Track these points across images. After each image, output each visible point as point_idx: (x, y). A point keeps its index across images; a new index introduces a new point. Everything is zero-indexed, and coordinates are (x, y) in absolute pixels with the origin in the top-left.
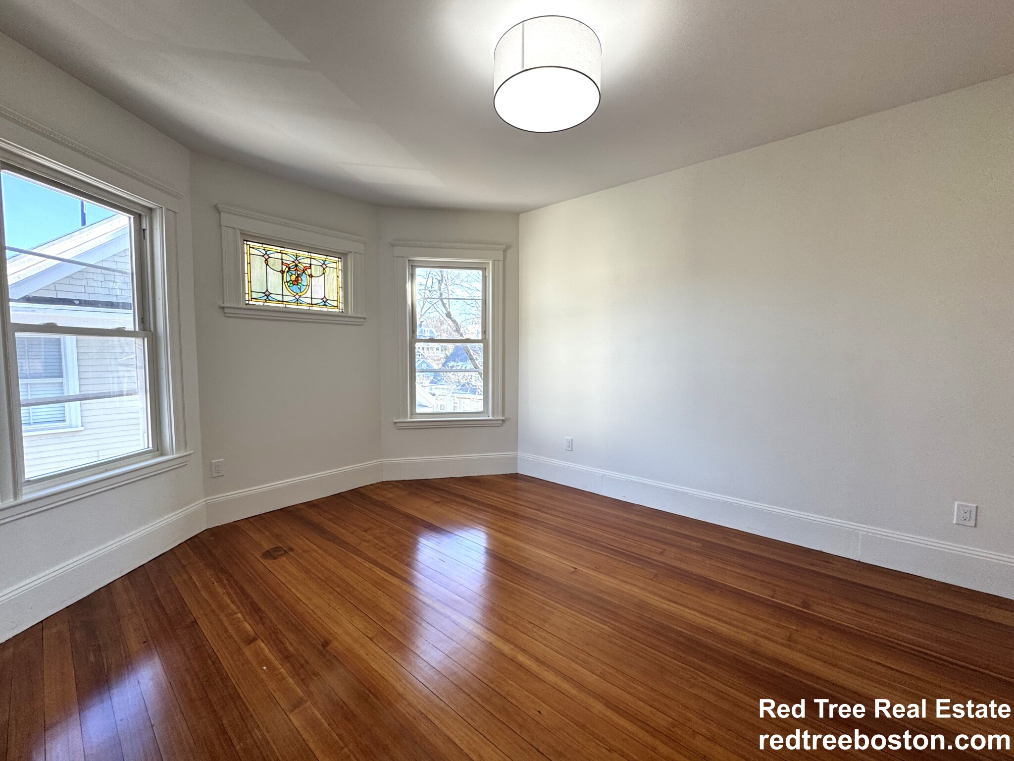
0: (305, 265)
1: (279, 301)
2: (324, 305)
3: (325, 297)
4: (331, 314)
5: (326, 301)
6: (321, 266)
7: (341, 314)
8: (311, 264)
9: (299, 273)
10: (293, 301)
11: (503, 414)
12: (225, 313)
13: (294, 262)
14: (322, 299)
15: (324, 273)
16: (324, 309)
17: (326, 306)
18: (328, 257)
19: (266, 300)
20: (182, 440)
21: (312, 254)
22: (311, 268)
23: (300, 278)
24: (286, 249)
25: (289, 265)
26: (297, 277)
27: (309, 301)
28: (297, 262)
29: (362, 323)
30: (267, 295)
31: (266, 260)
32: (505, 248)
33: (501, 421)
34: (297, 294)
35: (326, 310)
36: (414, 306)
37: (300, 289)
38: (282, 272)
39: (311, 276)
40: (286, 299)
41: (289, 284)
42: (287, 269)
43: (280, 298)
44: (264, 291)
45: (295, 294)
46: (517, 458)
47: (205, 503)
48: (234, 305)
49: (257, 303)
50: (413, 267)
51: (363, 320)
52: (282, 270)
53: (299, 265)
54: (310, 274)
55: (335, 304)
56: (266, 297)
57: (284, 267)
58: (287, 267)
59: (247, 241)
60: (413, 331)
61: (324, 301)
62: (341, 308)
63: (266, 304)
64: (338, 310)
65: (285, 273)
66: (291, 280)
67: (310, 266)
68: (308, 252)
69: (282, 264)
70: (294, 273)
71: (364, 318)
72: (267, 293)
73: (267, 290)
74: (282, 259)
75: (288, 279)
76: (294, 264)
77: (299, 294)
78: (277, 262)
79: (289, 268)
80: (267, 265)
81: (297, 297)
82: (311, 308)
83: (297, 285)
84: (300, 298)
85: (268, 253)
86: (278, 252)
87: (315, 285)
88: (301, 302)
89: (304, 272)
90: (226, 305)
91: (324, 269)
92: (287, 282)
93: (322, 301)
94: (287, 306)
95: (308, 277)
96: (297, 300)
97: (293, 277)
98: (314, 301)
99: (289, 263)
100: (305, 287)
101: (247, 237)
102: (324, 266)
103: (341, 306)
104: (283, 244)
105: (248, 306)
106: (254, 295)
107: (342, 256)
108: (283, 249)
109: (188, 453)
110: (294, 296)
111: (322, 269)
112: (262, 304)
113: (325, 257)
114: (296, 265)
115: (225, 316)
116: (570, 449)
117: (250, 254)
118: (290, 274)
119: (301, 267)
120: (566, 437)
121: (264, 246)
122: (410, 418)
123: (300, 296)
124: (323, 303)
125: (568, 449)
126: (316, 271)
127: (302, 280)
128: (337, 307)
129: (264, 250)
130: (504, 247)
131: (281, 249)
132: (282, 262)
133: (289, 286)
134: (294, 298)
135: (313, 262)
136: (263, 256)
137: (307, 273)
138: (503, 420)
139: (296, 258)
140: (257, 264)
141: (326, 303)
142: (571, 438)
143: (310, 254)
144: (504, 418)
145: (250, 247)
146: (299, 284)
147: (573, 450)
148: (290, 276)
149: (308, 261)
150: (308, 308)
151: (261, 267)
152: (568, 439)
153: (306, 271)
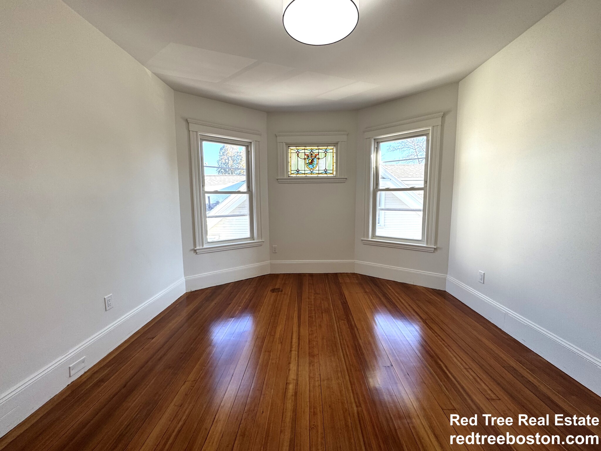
0: (315, 153)
1: (303, 174)
2: (325, 173)
3: (326, 169)
4: (329, 177)
5: (326, 171)
6: (324, 152)
7: (334, 177)
8: (319, 152)
9: (313, 158)
10: (310, 173)
11: (436, 243)
12: (279, 182)
13: (310, 153)
14: (324, 170)
15: (325, 156)
16: (325, 175)
17: (327, 173)
18: (328, 147)
19: (297, 174)
20: (260, 235)
21: (320, 147)
22: (319, 155)
23: (313, 161)
24: (307, 147)
25: (308, 155)
26: (312, 161)
27: (317, 172)
28: (312, 153)
29: (345, 182)
30: (298, 171)
31: (298, 154)
32: (443, 115)
33: (433, 249)
34: (312, 169)
35: (326, 175)
36: (378, 168)
37: (313, 166)
38: (305, 159)
39: (319, 159)
40: (306, 172)
41: (308, 164)
42: (307, 157)
43: (303, 172)
44: (296, 170)
45: (311, 169)
46: (446, 279)
47: (269, 263)
48: (282, 178)
49: (293, 176)
50: (378, 143)
51: (345, 180)
52: (305, 158)
53: (313, 154)
54: (318, 157)
55: (331, 172)
56: (297, 172)
57: (306, 156)
58: (307, 156)
59: (290, 147)
60: (377, 184)
61: (325, 171)
62: (334, 174)
63: (297, 176)
64: (333, 175)
65: (306, 159)
66: (309, 162)
67: (319, 154)
68: (318, 146)
69: (305, 155)
70: (310, 158)
71: (346, 179)
72: (298, 170)
73: (298, 169)
74: (305, 153)
75: (308, 162)
76: (311, 154)
77: (313, 169)
78: (302, 154)
79: (308, 156)
80: (298, 156)
81: (312, 170)
82: (318, 175)
83: (312, 164)
84: (313, 171)
85: (299, 151)
86: (303, 149)
87: (320, 163)
88: (313, 173)
89: (315, 157)
90: (279, 178)
91: (326, 154)
92: (307, 164)
93: (324, 171)
94: (307, 175)
95: (317, 159)
96: (312, 172)
97: (310, 161)
98: (320, 172)
99: (308, 154)
100: (315, 165)
101: (289, 145)
102: (326, 152)
103: (335, 173)
104: (305, 145)
105: (289, 178)
106: (292, 172)
107: (335, 144)
108: (305, 147)
109: (262, 241)
110: (310, 170)
111: (325, 154)
112: (295, 176)
113: (327, 147)
114: (312, 154)
115: (279, 183)
116: (482, 282)
117: (291, 153)
118: (308, 159)
119: (314, 155)
120: (480, 271)
121: (297, 147)
122: (372, 239)
123: (313, 170)
124: (325, 172)
125: (480, 281)
126: (322, 155)
127: (314, 161)
128: (332, 173)
129: (297, 149)
130: (442, 113)
131: (304, 147)
132: (305, 154)
133: (308, 166)
134: (310, 171)
135: (320, 151)
136: (296, 153)
137: (317, 158)
138: (434, 248)
139: (312, 151)
140: (294, 156)
141: (326, 172)
142: (484, 272)
143: (318, 147)
144: (435, 247)
145: (291, 150)
146: (313, 164)
147: (484, 283)
148: (309, 160)
149: (317, 151)
150: (317, 175)
151: (296, 158)
152: (481, 273)
153: (316, 157)
